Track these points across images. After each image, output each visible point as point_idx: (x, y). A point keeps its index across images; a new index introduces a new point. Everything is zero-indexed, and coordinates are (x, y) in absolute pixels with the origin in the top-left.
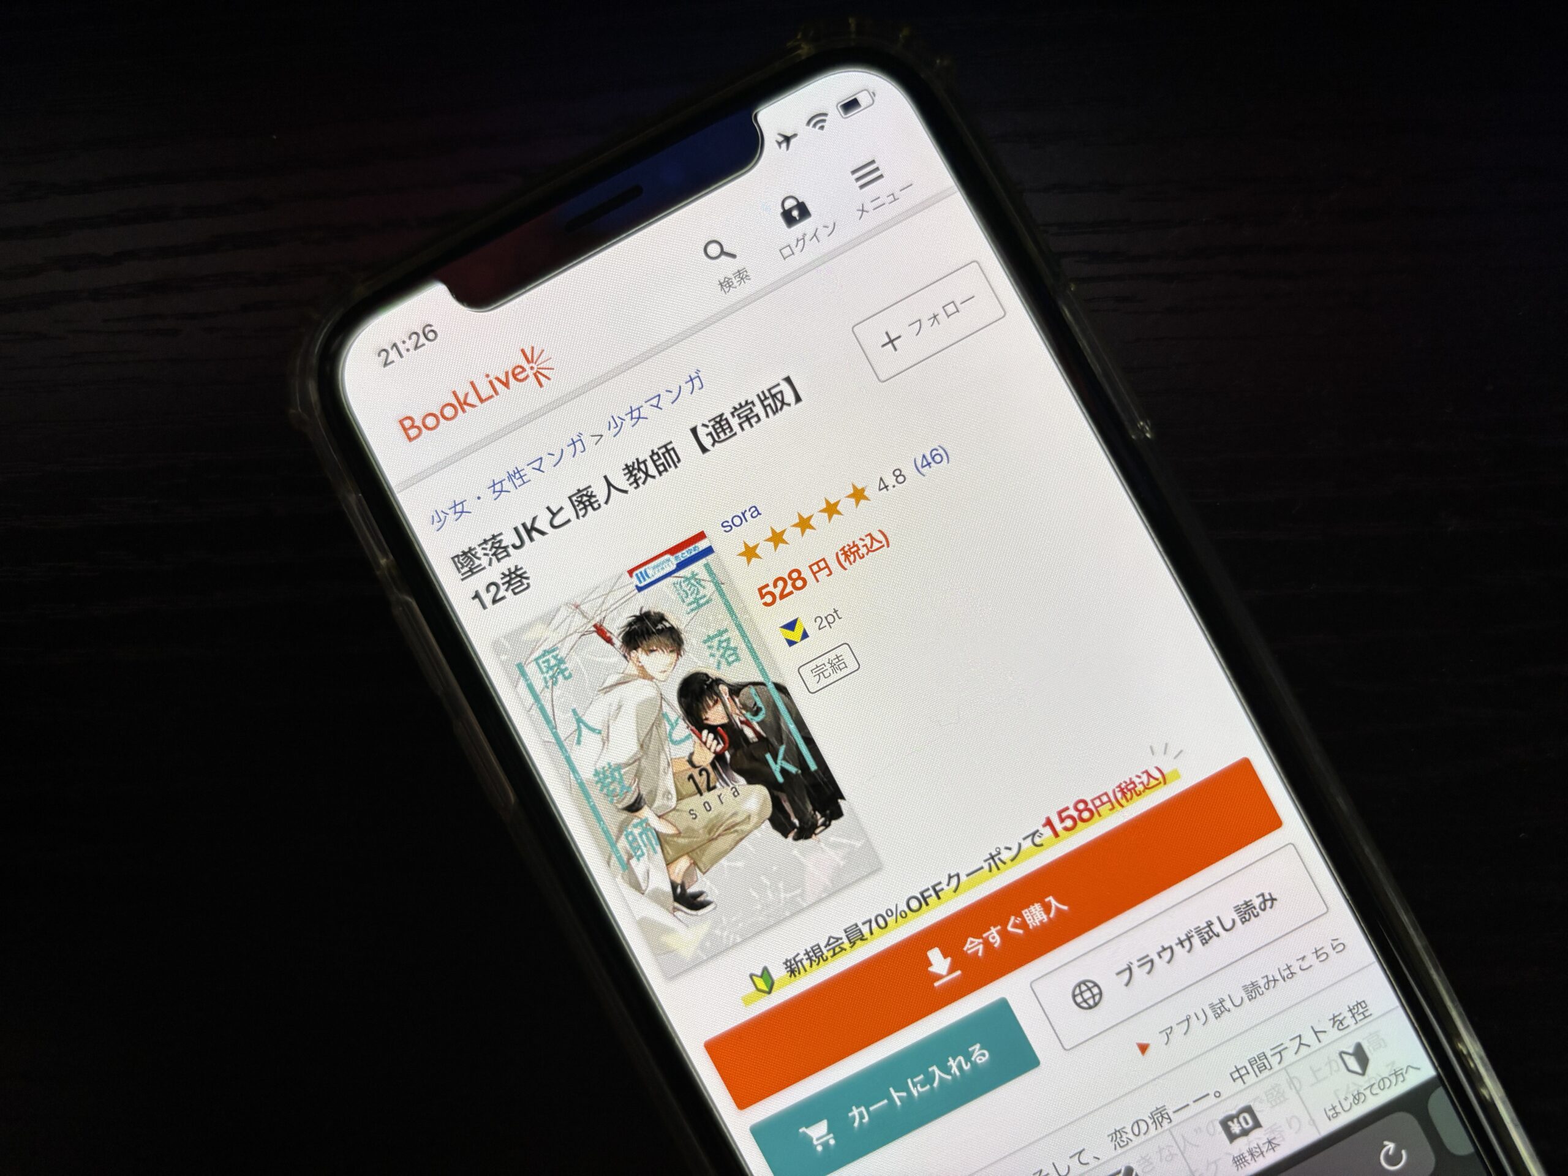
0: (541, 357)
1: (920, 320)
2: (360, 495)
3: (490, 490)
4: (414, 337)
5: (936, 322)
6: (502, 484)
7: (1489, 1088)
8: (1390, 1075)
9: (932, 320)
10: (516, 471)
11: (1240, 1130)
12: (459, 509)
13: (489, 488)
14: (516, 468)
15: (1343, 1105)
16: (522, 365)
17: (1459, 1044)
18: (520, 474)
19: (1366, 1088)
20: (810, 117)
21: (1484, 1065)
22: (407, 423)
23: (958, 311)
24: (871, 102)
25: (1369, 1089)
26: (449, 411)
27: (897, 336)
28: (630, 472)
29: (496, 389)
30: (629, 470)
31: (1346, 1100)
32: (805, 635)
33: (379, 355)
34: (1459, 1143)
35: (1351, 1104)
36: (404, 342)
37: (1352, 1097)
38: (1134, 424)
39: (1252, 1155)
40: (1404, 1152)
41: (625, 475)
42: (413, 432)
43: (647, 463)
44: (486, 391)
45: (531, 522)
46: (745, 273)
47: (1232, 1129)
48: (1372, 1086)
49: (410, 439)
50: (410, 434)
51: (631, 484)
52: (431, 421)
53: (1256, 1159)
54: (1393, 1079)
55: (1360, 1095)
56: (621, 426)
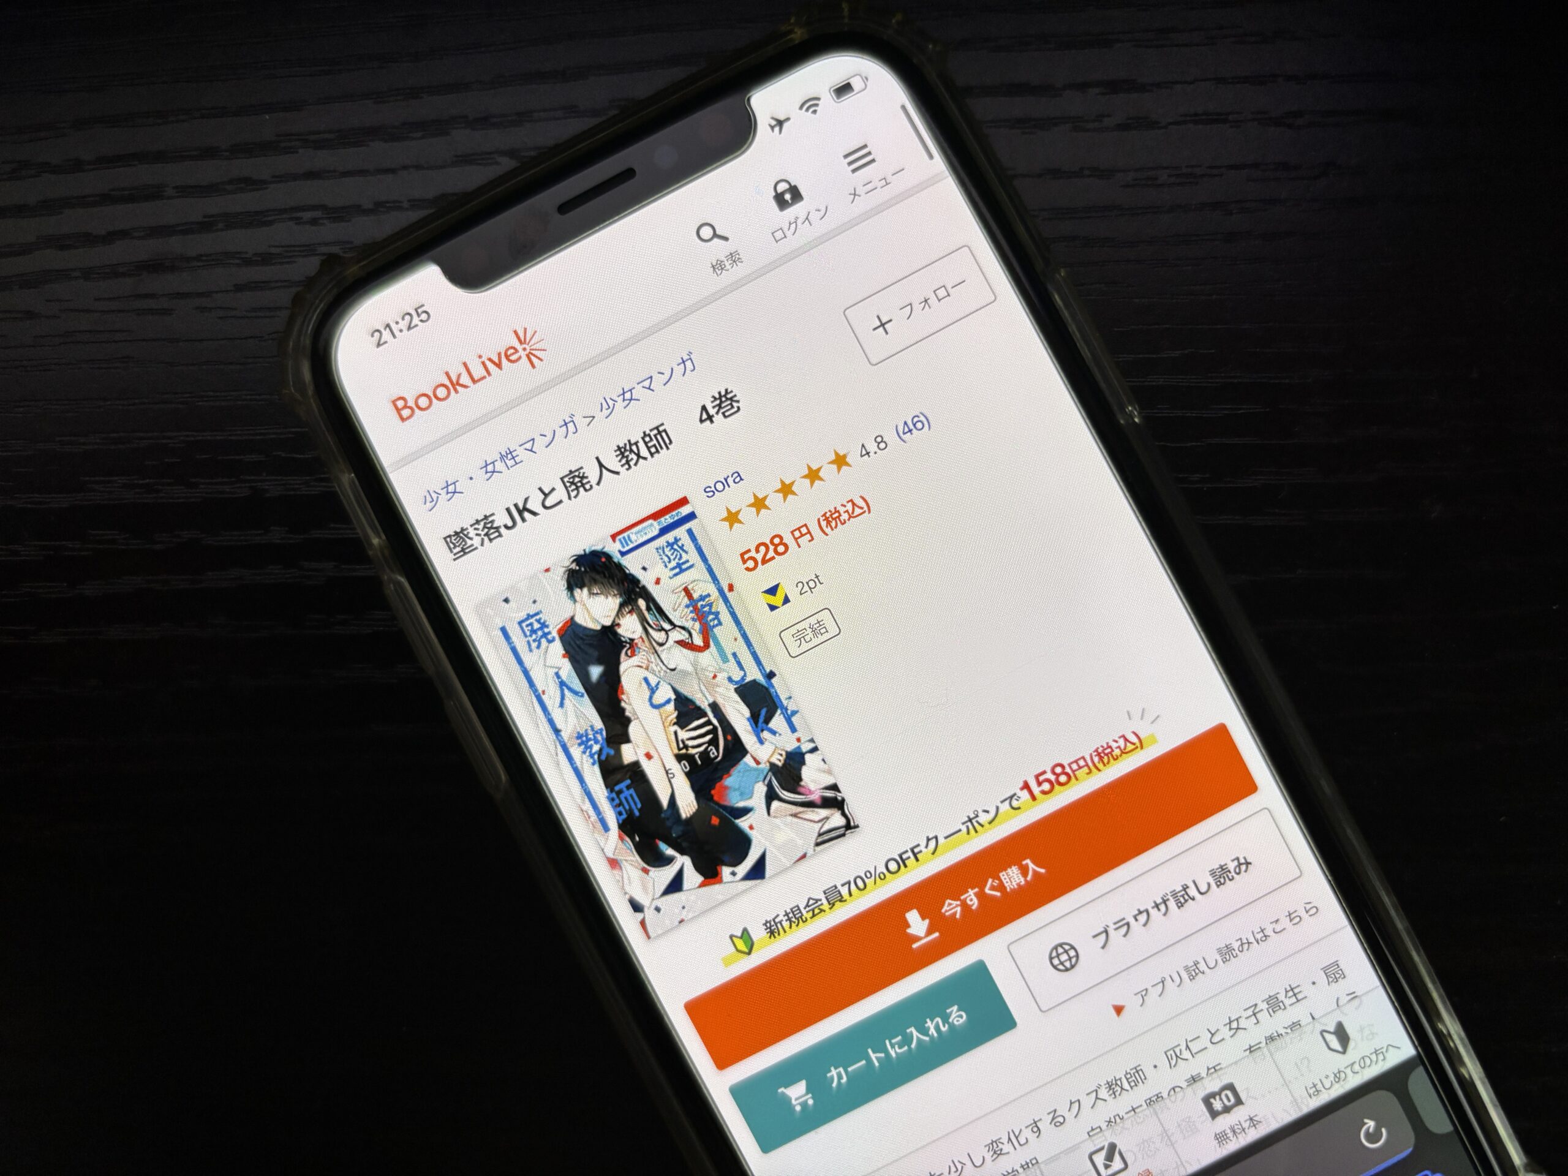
0: (534, 338)
1: (911, 304)
2: (353, 475)
3: (482, 470)
4: (407, 318)
5: (927, 306)
6: (494, 465)
7: (1468, 1068)
8: (1371, 1054)
9: (923, 304)
10: (508, 452)
11: (1222, 1107)
12: (451, 489)
13: (481, 468)
14: (509, 449)
15: (1324, 1083)
16: (516, 347)
17: (1439, 1024)
18: (512, 455)
19: (1347, 1067)
20: (803, 101)
21: (1465, 1046)
22: (400, 404)
23: (949, 295)
24: (864, 86)
25: (1349, 1068)
26: (442, 392)
27: (888, 319)
28: (622, 454)
29: (488, 368)
30: (621, 451)
31: (1327, 1078)
32: (786, 600)
33: (372, 336)
34: (1439, 1121)
35: (1332, 1082)
36: (397, 323)
37: (1333, 1075)
38: (1122, 408)
39: (1234, 1132)
40: (1384, 1130)
41: (617, 456)
42: (406, 413)
43: (639, 444)
44: (478, 372)
45: (523, 502)
46: (737, 256)
47: (1214, 1106)
48: (1353, 1064)
49: (403, 419)
50: (403, 414)
51: (622, 466)
52: (423, 402)
53: (1238, 1136)
54: (1374, 1057)
55: (1341, 1073)
56: (614, 407)
